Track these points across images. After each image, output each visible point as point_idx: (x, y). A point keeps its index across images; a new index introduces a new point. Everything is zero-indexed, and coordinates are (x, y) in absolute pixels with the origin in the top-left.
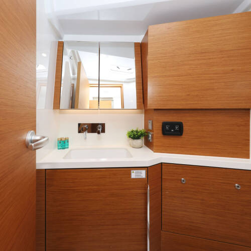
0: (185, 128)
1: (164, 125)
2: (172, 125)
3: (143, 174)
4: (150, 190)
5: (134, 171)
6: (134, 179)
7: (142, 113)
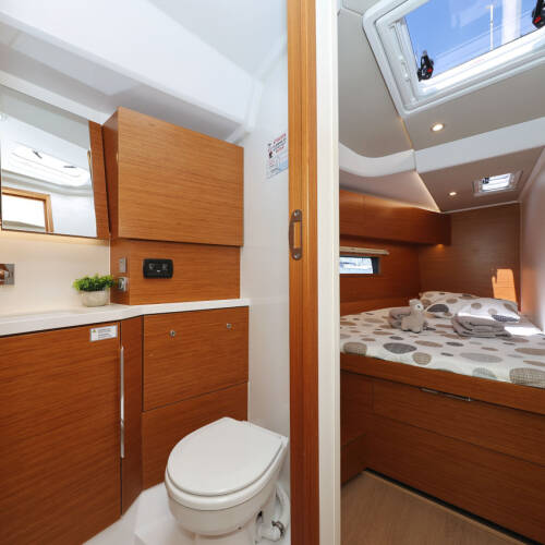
0: (176, 268)
1: (147, 262)
2: (158, 263)
3: (113, 332)
4: (125, 355)
5: (97, 329)
6: (95, 342)
7: (106, 245)
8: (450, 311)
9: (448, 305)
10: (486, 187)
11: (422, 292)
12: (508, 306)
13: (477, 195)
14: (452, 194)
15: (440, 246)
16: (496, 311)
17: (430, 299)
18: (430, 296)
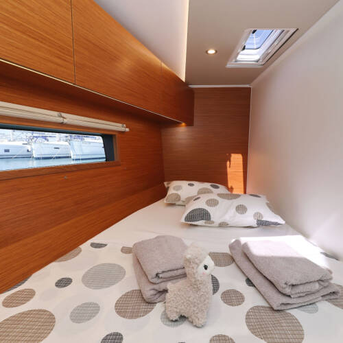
8: (213, 218)
9: (209, 209)
14: (211, 52)
16: (260, 215)
17: (179, 193)
18: (179, 188)
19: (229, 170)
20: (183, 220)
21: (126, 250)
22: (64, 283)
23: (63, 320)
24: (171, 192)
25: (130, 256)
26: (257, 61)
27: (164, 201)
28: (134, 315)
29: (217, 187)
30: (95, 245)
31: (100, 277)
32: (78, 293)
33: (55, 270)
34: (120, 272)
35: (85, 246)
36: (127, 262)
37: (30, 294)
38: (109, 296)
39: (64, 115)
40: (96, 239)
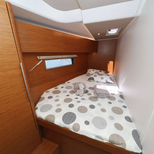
8: (95, 80)
9: (94, 78)
10: (110, 32)
11: (89, 69)
12: (111, 79)
13: (106, 35)
14: (99, 34)
15: (95, 53)
16: (107, 80)
17: (90, 72)
18: (90, 71)
19: (108, 66)
20: (87, 79)
21: (73, 84)
22: (62, 87)
23: (62, 92)
24: (88, 72)
25: (74, 85)
26: (116, 33)
27: (86, 74)
28: (72, 93)
29: (101, 71)
30: (68, 82)
31: (68, 88)
32: (64, 89)
33: (61, 85)
34: (72, 87)
35: (66, 82)
36: (73, 86)
37: (58, 88)
38: (69, 90)
39: (63, 56)
40: (68, 81)
